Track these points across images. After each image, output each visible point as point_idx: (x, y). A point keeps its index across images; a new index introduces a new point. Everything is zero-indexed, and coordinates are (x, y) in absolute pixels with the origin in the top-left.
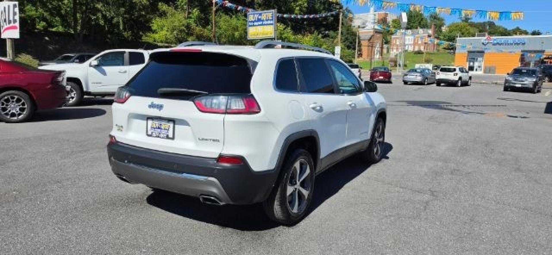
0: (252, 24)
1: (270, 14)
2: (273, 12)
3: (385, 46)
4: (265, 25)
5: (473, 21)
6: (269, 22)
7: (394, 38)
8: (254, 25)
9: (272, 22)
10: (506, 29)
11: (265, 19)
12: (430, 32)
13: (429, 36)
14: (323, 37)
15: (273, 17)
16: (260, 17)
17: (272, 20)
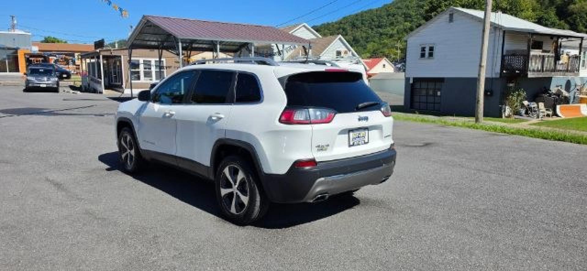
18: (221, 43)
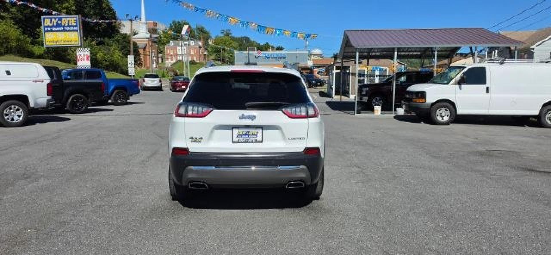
0: (49, 29)
1: (74, 19)
2: (76, 18)
3: (160, 55)
4: (66, 31)
5: (233, 35)
6: (72, 28)
7: (167, 48)
8: (51, 31)
9: (75, 28)
10: (259, 44)
11: (67, 25)
12: (200, 44)
13: (200, 48)
14: (97, 44)
15: (76, 23)
16: (59, 22)
17: (76, 26)
18: (399, 50)
